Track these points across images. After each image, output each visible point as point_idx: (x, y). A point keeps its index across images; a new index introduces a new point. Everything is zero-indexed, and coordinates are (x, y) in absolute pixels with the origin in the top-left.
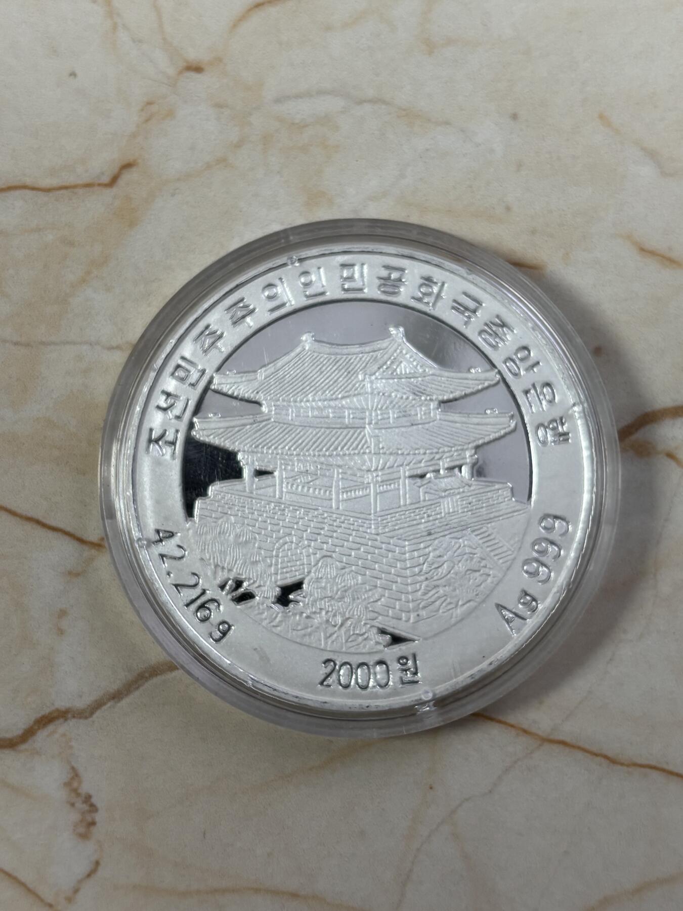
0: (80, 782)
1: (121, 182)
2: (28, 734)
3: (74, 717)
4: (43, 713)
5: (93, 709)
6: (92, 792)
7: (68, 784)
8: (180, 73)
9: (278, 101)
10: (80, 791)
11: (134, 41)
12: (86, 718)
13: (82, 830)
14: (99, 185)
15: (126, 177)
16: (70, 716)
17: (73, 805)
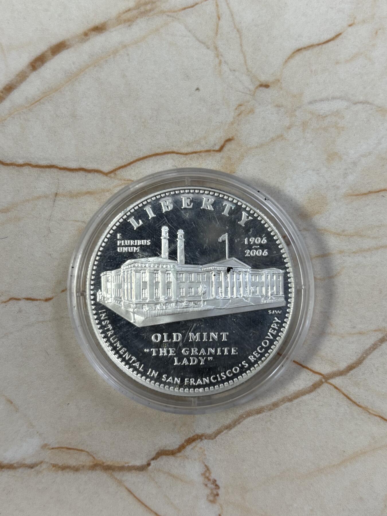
0: (210, 473)
1: (225, 149)
2: (182, 448)
3: (206, 438)
4: (189, 436)
5: (216, 434)
6: (216, 479)
7: (203, 474)
8: (257, 88)
9: (310, 103)
10: (210, 478)
11: (231, 70)
12: (212, 439)
13: (211, 498)
14: (214, 151)
15: (228, 146)
16: (203, 438)
17: (206, 485)
